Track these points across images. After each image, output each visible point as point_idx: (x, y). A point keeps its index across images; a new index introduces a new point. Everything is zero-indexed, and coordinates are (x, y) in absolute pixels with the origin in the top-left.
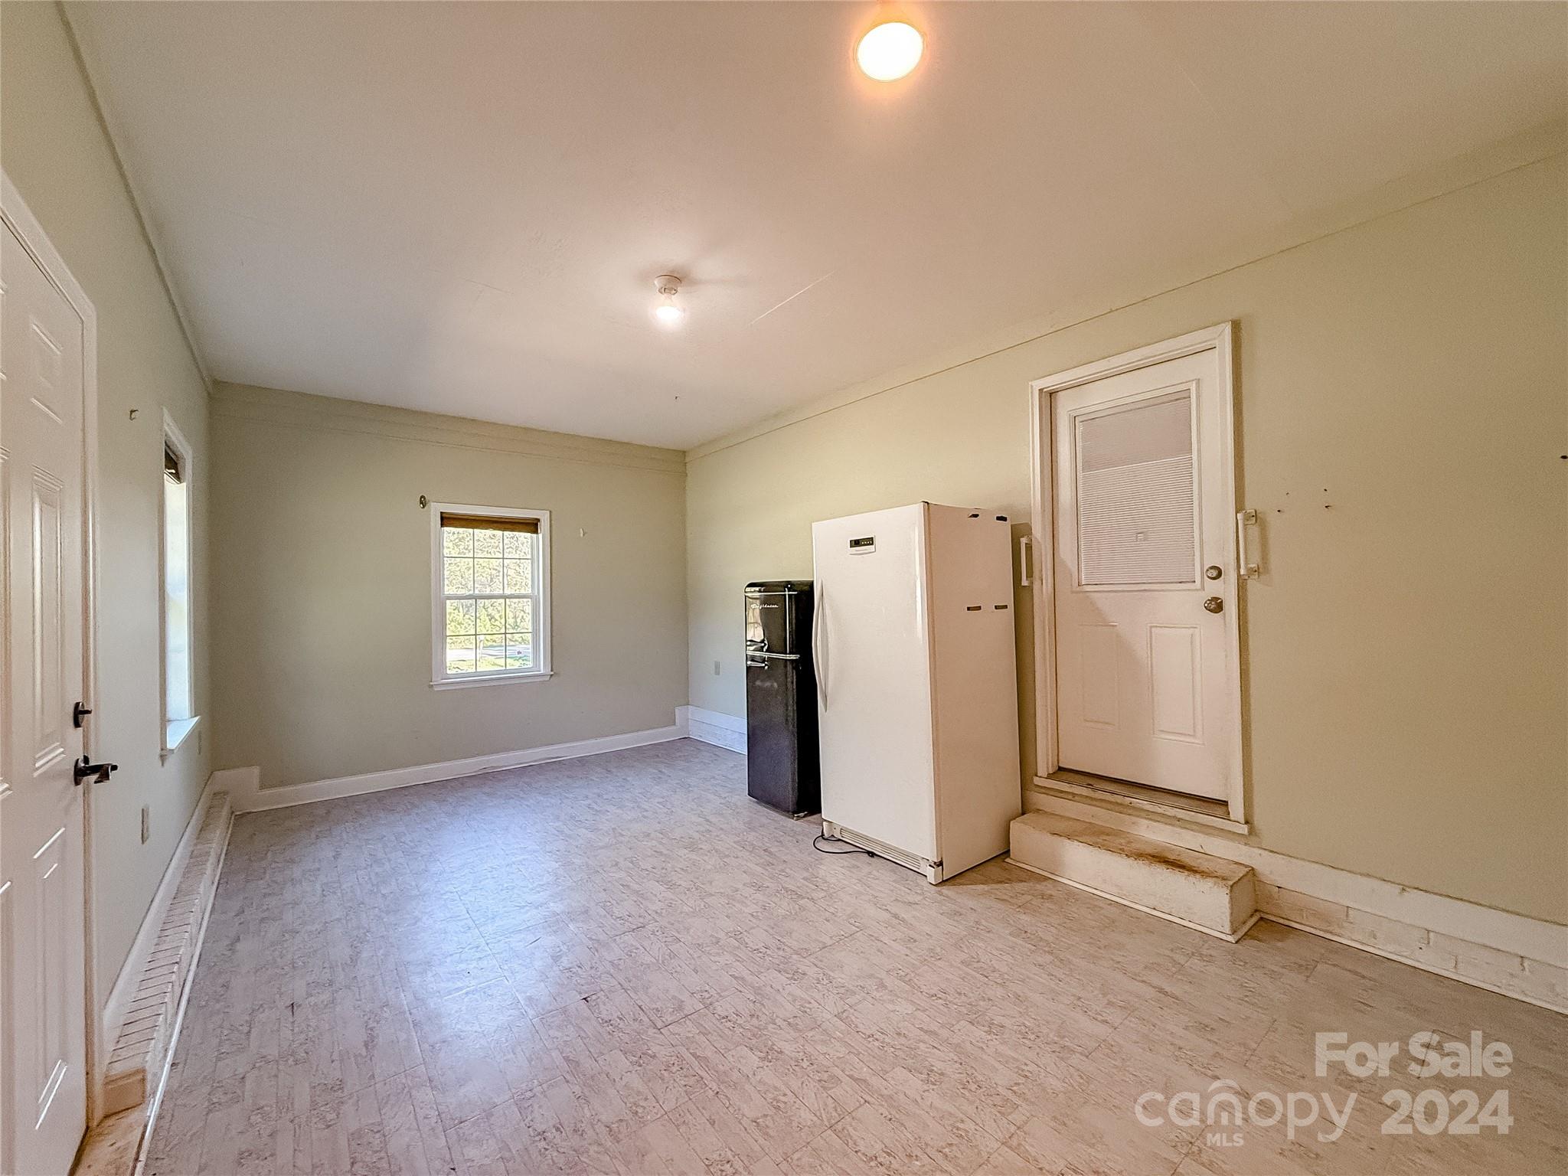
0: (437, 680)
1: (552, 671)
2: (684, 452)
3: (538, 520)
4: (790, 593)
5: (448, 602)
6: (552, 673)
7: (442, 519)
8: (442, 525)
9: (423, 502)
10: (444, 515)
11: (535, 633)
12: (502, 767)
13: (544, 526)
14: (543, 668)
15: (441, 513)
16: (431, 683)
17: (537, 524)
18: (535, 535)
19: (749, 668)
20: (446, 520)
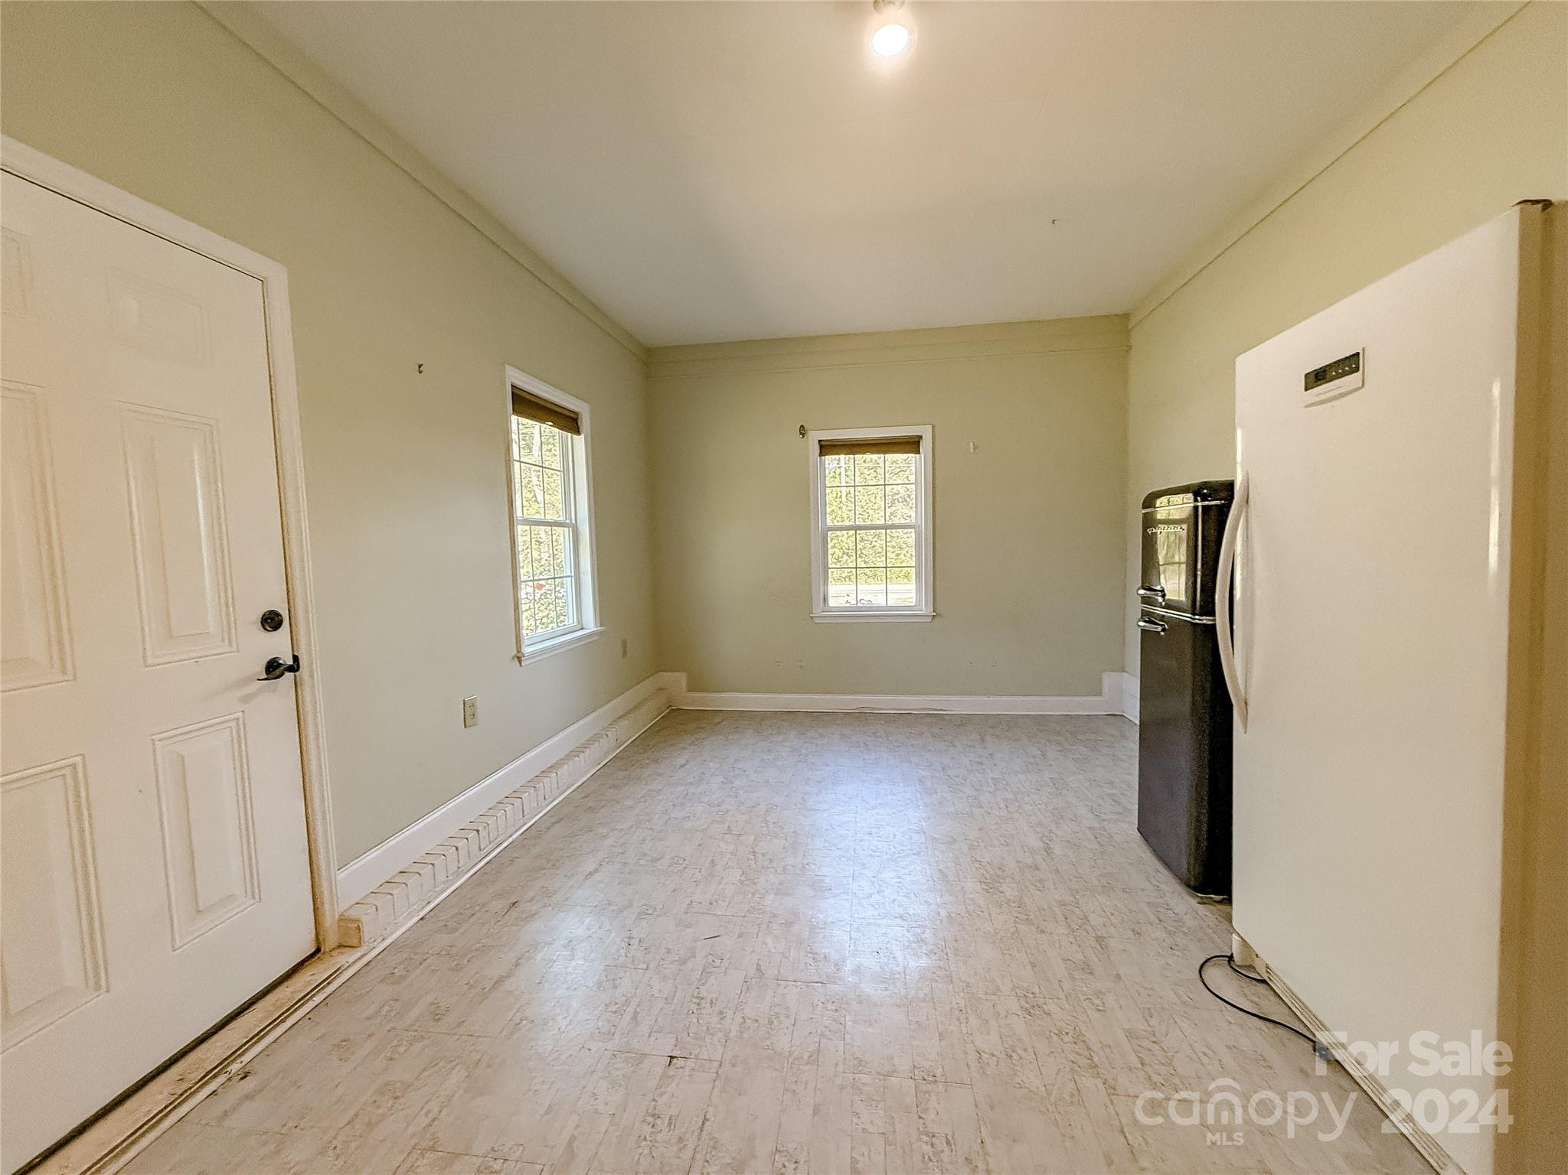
0: (818, 610)
1: (934, 611)
2: (1126, 316)
3: (921, 437)
4: (1206, 503)
5: (829, 533)
6: (935, 614)
7: (821, 447)
8: (821, 454)
9: (803, 431)
10: (822, 443)
11: (918, 568)
12: (882, 709)
13: (926, 445)
14: (926, 609)
15: (820, 441)
16: (811, 615)
17: (919, 442)
18: (918, 456)
19: (1144, 632)
20: (827, 448)
